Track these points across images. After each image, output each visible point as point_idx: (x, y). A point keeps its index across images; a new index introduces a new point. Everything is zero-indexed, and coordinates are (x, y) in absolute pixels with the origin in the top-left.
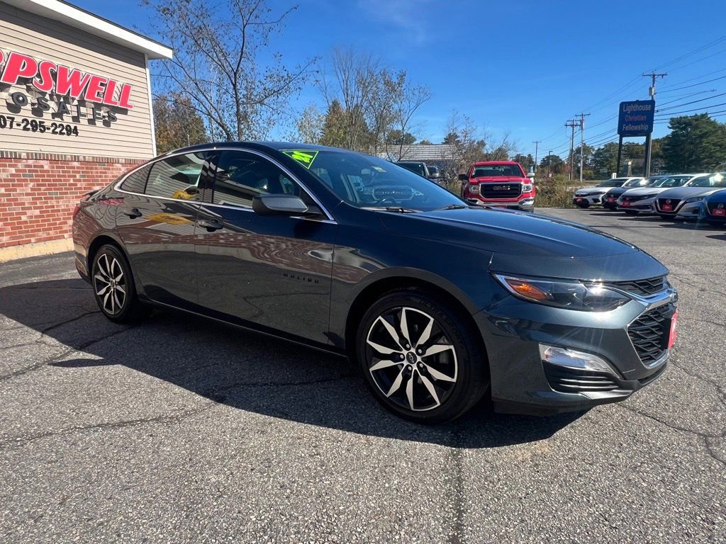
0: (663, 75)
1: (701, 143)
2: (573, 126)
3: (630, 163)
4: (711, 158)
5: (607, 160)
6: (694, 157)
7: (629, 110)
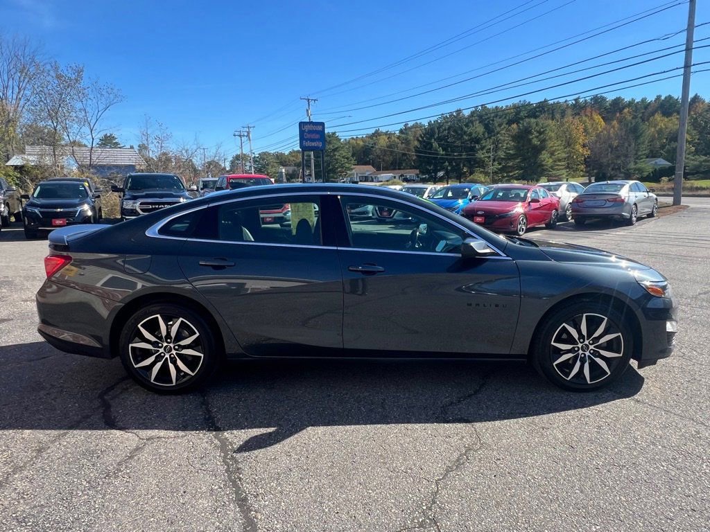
0: (315, 100)
1: (335, 155)
2: (240, 136)
3: (284, 171)
4: (343, 168)
5: (265, 167)
6: (331, 167)
7: (307, 128)
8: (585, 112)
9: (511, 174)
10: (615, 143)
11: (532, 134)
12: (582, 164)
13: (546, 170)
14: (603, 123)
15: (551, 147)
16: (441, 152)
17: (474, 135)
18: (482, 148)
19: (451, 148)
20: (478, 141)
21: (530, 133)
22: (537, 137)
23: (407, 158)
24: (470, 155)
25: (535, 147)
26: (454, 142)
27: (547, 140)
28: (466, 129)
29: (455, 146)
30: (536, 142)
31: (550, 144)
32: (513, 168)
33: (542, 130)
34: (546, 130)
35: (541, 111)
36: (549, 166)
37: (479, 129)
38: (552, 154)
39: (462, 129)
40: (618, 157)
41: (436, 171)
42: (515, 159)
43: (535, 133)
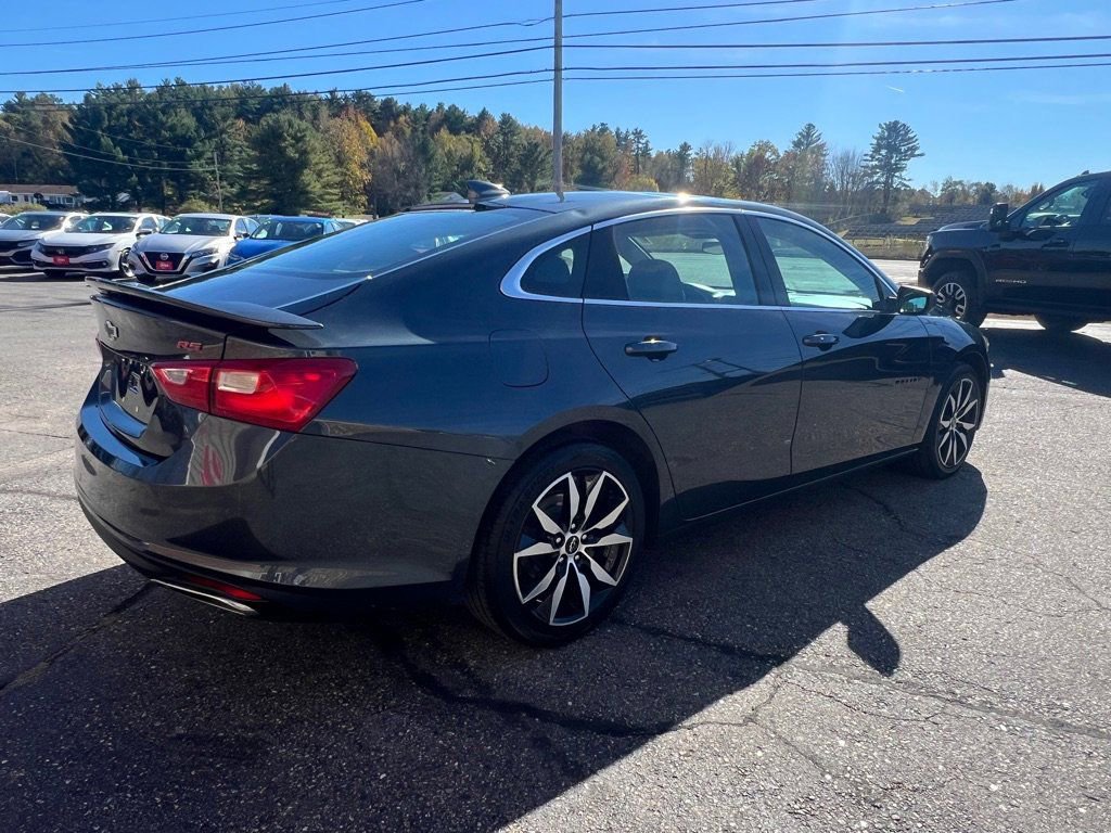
8: (347, 112)
9: (256, 204)
10: (402, 166)
11: (285, 140)
12: (361, 194)
13: (312, 200)
14: (374, 134)
15: (317, 164)
16: (121, 156)
17: (179, 131)
18: (199, 156)
19: (139, 150)
20: (187, 142)
21: (280, 137)
22: (292, 146)
23: (35, 162)
24: (176, 166)
25: (291, 161)
26: (143, 139)
27: (308, 153)
28: (164, 119)
29: (146, 148)
30: (292, 153)
31: (314, 159)
32: (257, 195)
33: (299, 135)
34: (305, 136)
35: (280, 104)
36: (317, 194)
37: (188, 121)
38: (319, 175)
39: (155, 117)
40: (408, 187)
41: (115, 192)
42: (258, 179)
43: (289, 138)
